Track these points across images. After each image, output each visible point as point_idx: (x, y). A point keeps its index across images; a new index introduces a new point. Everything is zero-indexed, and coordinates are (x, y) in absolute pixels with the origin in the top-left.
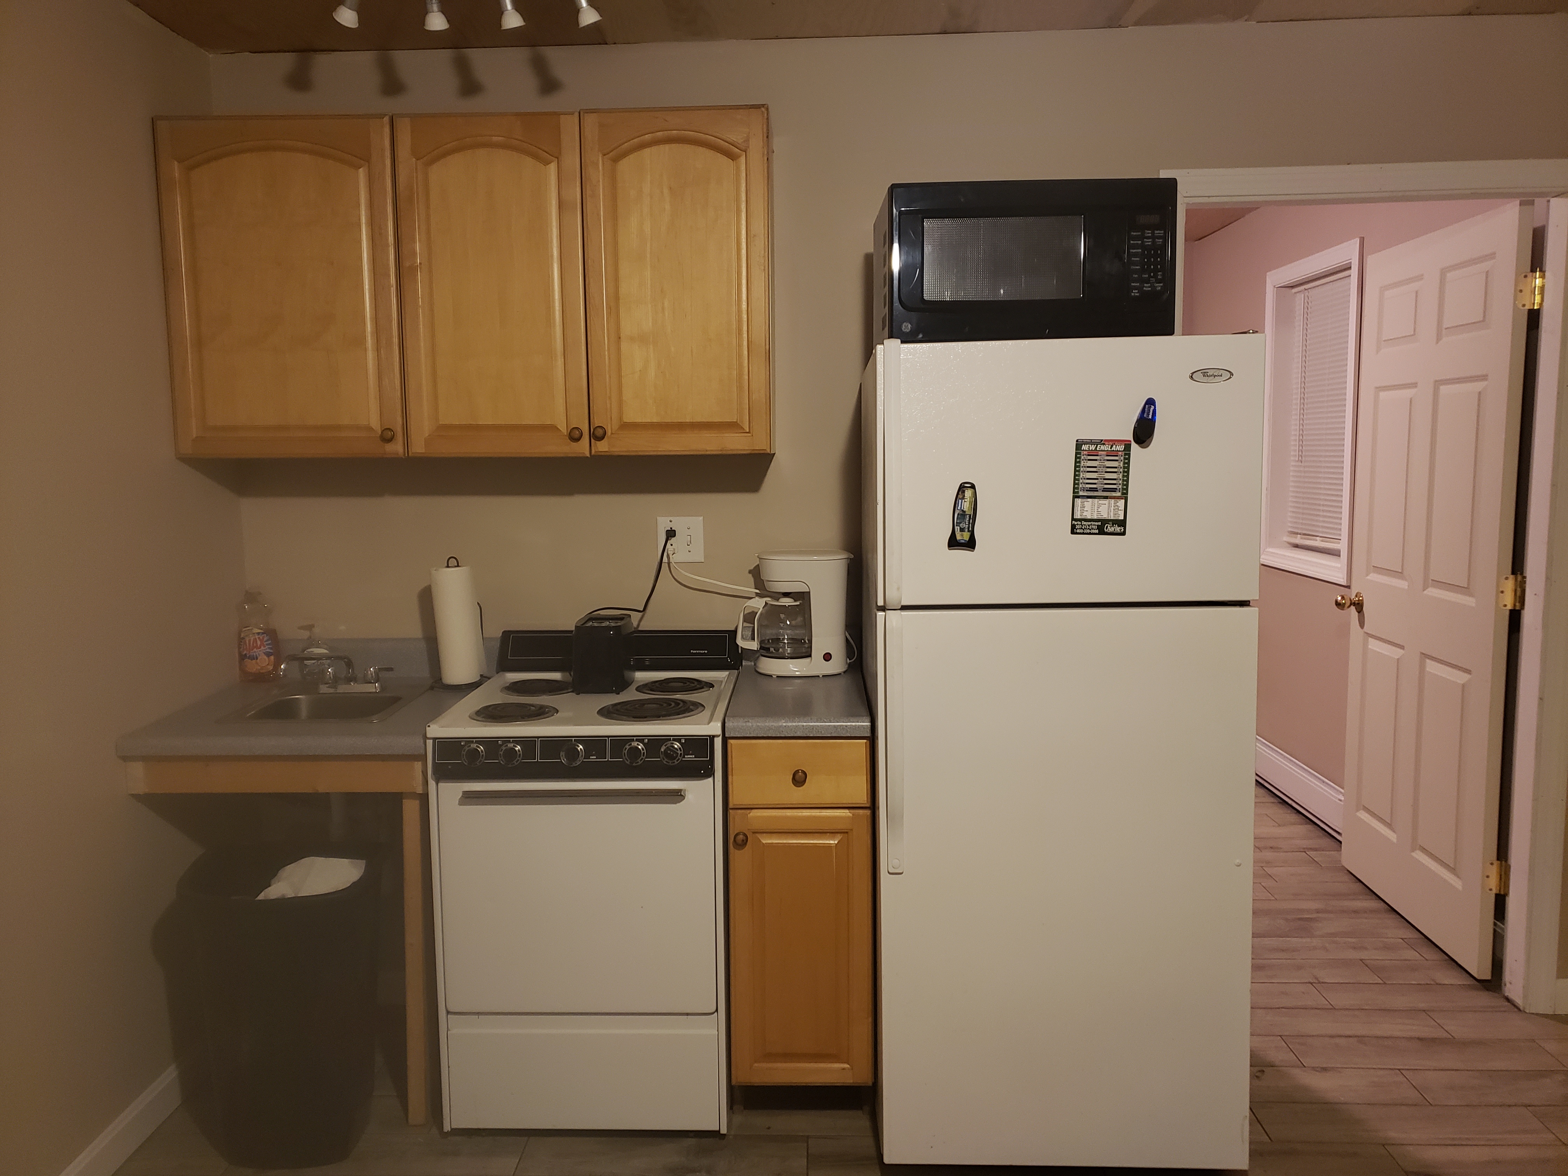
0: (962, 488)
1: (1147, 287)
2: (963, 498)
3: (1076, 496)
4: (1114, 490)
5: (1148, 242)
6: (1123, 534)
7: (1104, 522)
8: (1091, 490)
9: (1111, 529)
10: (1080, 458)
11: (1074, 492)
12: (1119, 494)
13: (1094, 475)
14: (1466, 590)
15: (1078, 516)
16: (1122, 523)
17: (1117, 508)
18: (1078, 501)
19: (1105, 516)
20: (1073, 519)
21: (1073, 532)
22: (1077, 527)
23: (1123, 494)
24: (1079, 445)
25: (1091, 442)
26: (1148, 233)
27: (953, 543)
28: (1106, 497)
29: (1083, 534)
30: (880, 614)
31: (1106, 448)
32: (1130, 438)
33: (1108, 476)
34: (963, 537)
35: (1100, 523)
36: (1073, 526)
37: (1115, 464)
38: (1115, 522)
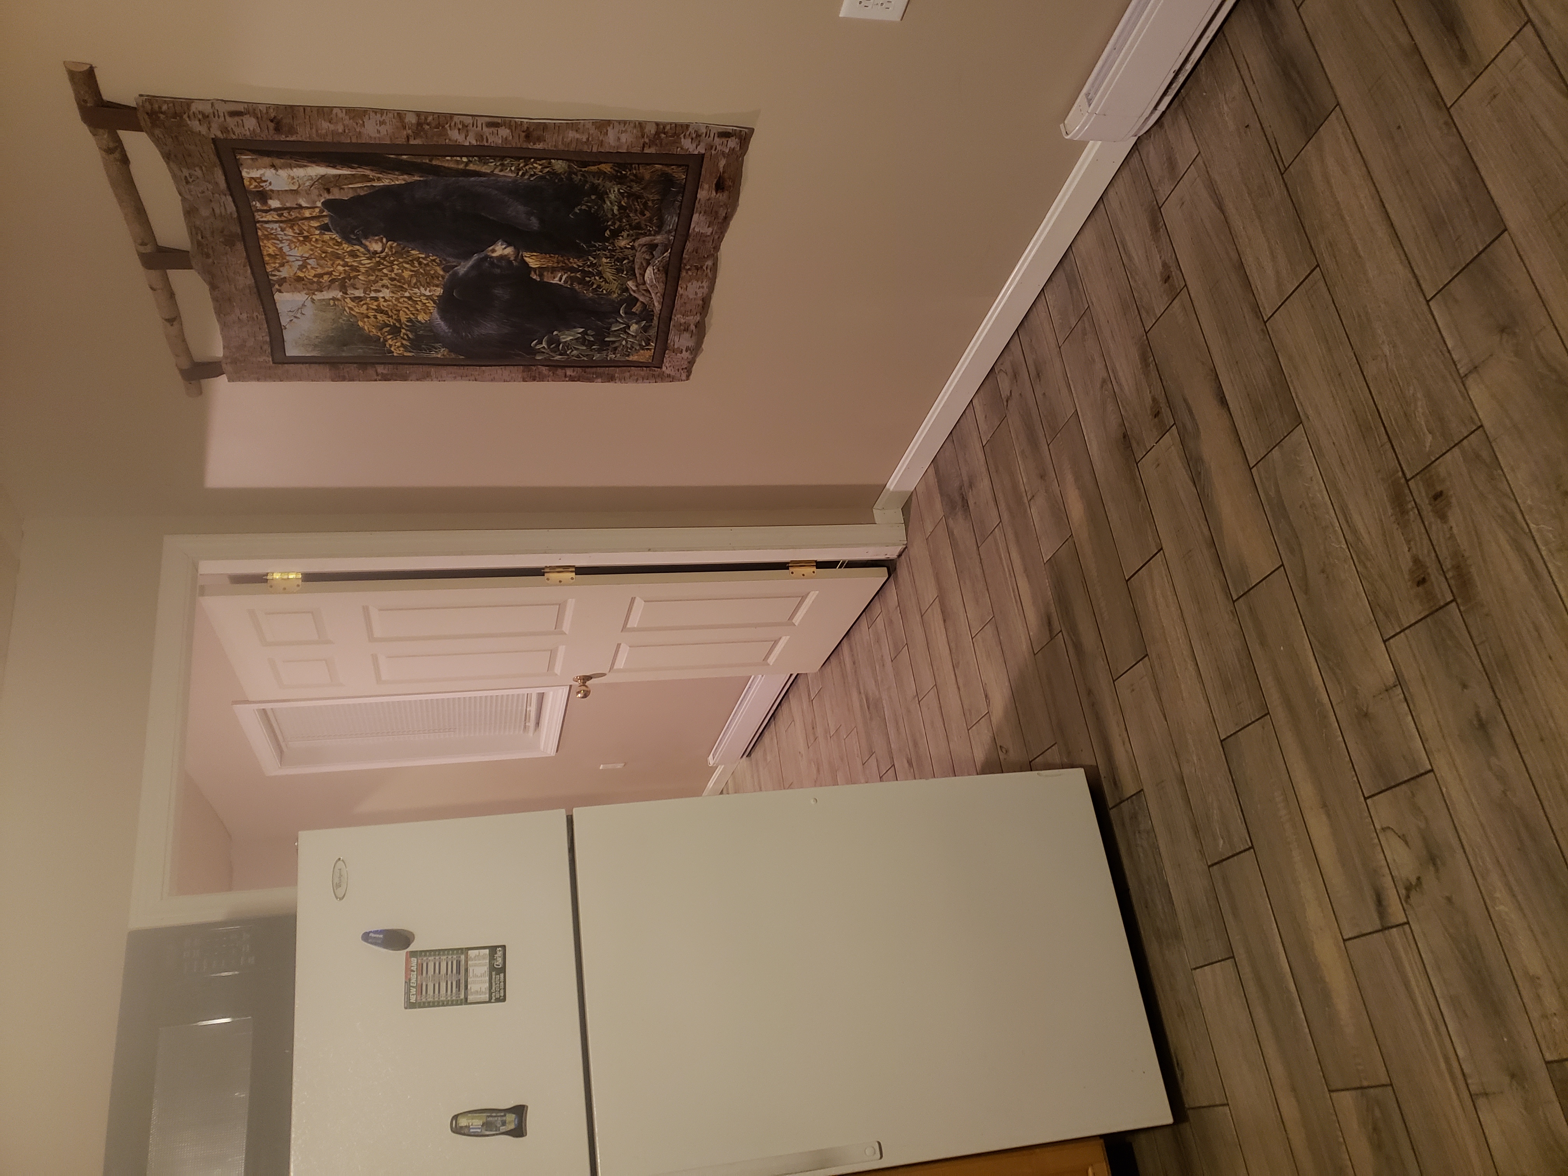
0: (457, 1130)
2: (468, 1127)
3: (466, 1001)
4: (459, 963)
6: (504, 947)
7: (492, 968)
8: (458, 987)
9: (500, 960)
10: (424, 1003)
11: (461, 1004)
12: (463, 957)
13: (443, 985)
15: (486, 997)
16: (493, 949)
17: (477, 957)
18: (471, 998)
19: (486, 968)
20: (490, 1001)
21: (504, 1000)
22: (498, 995)
23: (462, 953)
24: (410, 1005)
25: (408, 993)
27: (519, 1132)
28: (466, 970)
29: (505, 989)
31: (414, 976)
32: (403, 953)
33: (443, 971)
34: (511, 1121)
35: (494, 973)
36: (498, 1000)
37: (431, 965)
38: (492, 957)
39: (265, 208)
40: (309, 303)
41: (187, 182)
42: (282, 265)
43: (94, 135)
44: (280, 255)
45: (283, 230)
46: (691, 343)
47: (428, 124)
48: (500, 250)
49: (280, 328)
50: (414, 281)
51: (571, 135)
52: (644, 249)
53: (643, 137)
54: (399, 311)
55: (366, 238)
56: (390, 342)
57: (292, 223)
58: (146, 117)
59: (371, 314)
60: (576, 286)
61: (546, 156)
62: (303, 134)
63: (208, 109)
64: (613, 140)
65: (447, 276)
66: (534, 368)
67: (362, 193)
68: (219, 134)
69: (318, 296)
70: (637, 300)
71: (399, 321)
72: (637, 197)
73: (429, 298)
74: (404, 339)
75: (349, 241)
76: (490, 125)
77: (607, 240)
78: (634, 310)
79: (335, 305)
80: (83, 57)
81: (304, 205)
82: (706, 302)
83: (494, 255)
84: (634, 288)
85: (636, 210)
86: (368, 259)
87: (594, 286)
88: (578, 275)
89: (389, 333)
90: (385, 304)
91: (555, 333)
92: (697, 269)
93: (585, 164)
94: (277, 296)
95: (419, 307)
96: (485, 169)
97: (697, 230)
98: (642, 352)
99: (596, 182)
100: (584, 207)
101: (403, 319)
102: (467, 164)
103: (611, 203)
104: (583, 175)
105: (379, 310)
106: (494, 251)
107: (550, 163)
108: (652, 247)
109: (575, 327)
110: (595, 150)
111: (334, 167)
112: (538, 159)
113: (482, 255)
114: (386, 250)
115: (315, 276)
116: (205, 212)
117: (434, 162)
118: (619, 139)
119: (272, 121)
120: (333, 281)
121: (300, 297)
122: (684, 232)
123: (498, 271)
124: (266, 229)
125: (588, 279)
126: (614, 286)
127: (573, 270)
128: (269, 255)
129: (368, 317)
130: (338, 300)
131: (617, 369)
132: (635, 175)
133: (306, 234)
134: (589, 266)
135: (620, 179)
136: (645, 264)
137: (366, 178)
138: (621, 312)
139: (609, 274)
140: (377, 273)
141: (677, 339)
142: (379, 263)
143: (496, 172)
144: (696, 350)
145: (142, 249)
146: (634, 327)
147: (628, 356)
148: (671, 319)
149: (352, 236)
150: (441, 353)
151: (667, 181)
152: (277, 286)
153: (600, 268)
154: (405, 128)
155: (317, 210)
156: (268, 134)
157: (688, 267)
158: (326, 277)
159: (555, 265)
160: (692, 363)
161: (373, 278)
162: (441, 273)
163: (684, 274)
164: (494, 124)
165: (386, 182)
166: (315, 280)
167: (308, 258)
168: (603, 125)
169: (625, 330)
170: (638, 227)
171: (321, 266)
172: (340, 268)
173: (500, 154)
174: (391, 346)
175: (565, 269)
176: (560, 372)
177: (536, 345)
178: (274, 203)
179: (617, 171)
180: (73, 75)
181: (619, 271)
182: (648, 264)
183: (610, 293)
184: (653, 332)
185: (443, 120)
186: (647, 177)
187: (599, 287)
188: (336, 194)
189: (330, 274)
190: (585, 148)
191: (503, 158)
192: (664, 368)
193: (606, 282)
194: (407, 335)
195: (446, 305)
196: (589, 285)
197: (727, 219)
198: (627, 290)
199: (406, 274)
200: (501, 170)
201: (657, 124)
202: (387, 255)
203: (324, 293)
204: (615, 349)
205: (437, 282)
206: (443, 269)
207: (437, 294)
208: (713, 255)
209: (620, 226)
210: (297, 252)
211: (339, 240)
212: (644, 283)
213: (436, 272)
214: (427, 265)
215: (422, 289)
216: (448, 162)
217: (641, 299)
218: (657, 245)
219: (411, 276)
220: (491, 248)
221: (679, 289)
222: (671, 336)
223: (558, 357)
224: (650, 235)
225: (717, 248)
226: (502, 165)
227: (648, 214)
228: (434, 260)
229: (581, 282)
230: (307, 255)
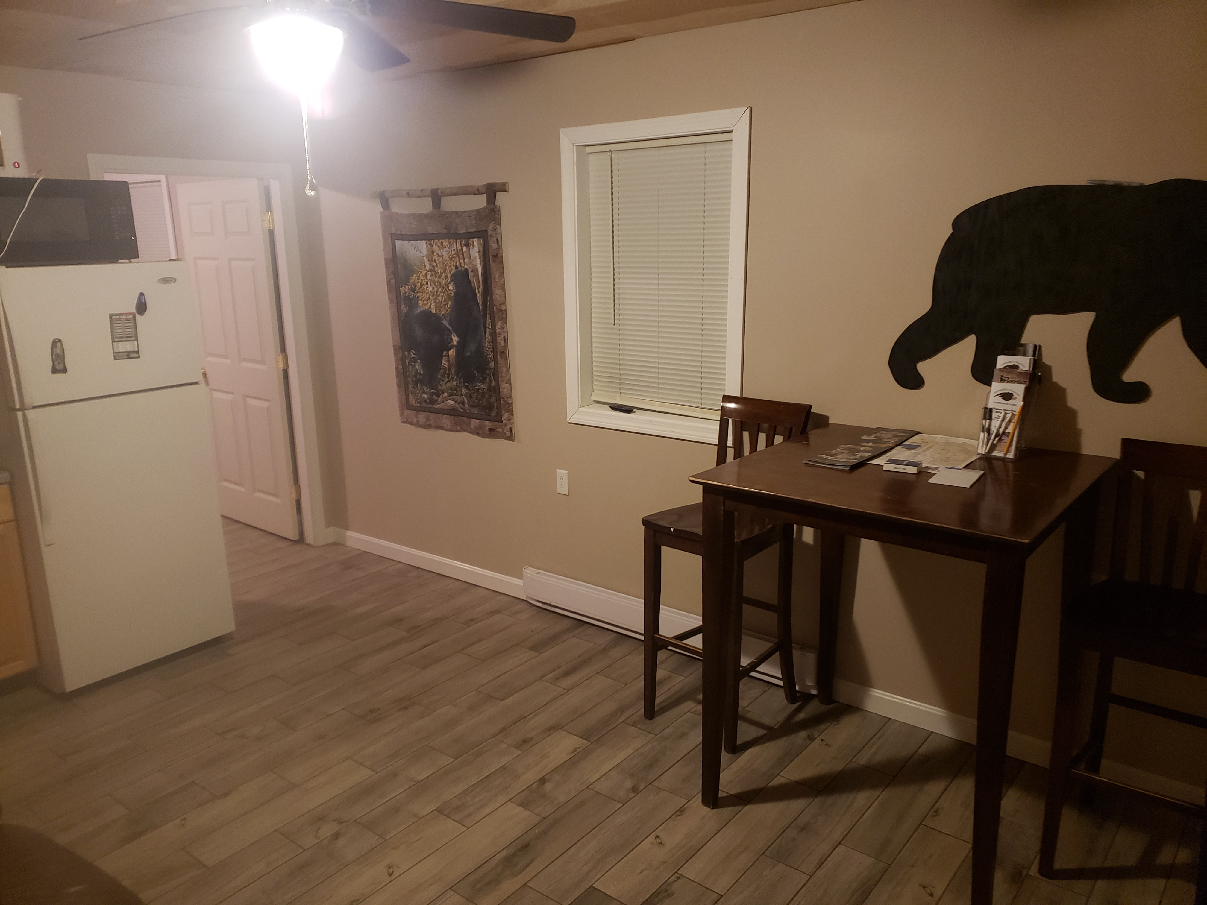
0: (54, 343)
1: (122, 235)
2: (56, 347)
3: (113, 342)
4: (131, 337)
5: (118, 212)
7: (129, 352)
8: (120, 338)
9: (133, 356)
10: (112, 322)
11: (112, 340)
12: (133, 339)
13: (121, 331)
14: (260, 362)
15: (116, 351)
16: (138, 352)
17: (134, 345)
18: (115, 344)
19: (129, 350)
20: (114, 353)
21: (115, 359)
22: (117, 356)
23: (135, 339)
24: (111, 316)
25: (116, 315)
26: (119, 208)
27: (55, 371)
28: (128, 341)
29: (120, 359)
30: (20, 414)
31: (124, 317)
32: (135, 311)
33: (127, 330)
34: (59, 367)
35: (127, 353)
36: (114, 356)
37: (129, 324)
38: (134, 352)
39: (462, 245)
40: (422, 255)
41: (469, 216)
42: (438, 246)
43: (484, 185)
44: (442, 247)
45: (454, 250)
46: (421, 422)
47: (502, 314)
48: (455, 339)
49: (409, 240)
50: (437, 301)
51: (504, 370)
52: (462, 400)
53: (507, 398)
54: (422, 293)
55: (454, 284)
56: (407, 287)
57: (457, 254)
58: (492, 208)
59: (419, 280)
60: (442, 371)
61: (495, 359)
62: (493, 266)
63: (498, 231)
64: (504, 386)
67: (472, 285)
68: (489, 234)
69: (426, 260)
70: (439, 397)
71: (418, 292)
72: (483, 396)
73: (430, 306)
74: (409, 293)
75: (451, 277)
76: (504, 338)
77: (464, 384)
78: (434, 396)
79: (422, 266)
80: (511, 188)
81: (465, 261)
82: (441, 428)
83: (452, 336)
84: (444, 396)
85: (478, 396)
86: (445, 283)
87: (443, 379)
88: (447, 372)
89: (411, 287)
90: (425, 287)
91: (419, 361)
92: (455, 423)
93: (494, 375)
94: (424, 242)
95: (425, 302)
96: (487, 335)
97: (472, 422)
98: (414, 400)
99: (487, 379)
100: (476, 374)
101: (418, 294)
102: (489, 328)
103: (480, 385)
104: (489, 374)
105: (422, 285)
106: (454, 336)
107: (493, 361)
108: (463, 403)
109: (423, 370)
110: (499, 379)
111: (482, 275)
112: (493, 355)
113: (452, 332)
114: (450, 291)
115: (435, 260)
116: (458, 220)
117: (488, 315)
118: (505, 388)
119: (496, 254)
120: (433, 266)
121: (425, 252)
122: (471, 416)
123: (446, 337)
124: (453, 243)
125: (446, 376)
126: (444, 387)
127: (449, 370)
128: (442, 242)
129: (418, 279)
130: (425, 268)
131: (404, 389)
132: (491, 395)
133: (453, 259)
134: (452, 376)
135: (489, 389)
136: (455, 400)
137: (479, 288)
138: (432, 390)
139: (449, 385)
140: (439, 286)
141: (422, 416)
142: (444, 287)
143: (487, 340)
144: (418, 425)
145: (439, 191)
146: (426, 396)
147: (411, 394)
148: (431, 412)
149: (454, 278)
150: (404, 309)
151: (490, 408)
152: (428, 243)
153: (451, 381)
154: (500, 305)
155: (463, 266)
156: (492, 253)
157: (456, 419)
158: (435, 264)
159: (451, 362)
160: (411, 423)
161: (436, 283)
162: (442, 313)
163: (453, 417)
164: (505, 340)
165: (478, 295)
166: (433, 259)
167: (442, 258)
168: (509, 382)
169: (424, 392)
170: (471, 397)
171: (440, 262)
172: (439, 271)
173: (494, 341)
174: (405, 287)
175: (449, 366)
176: (400, 362)
177: (412, 352)
178: (464, 249)
179: (492, 388)
180: (504, 184)
181: (451, 389)
182: (456, 402)
183: (441, 385)
184: (424, 405)
185: (504, 320)
186: (491, 400)
187: (443, 381)
188: (471, 274)
189: (437, 266)
190: (500, 375)
191: (492, 342)
192: (407, 411)
193: (446, 384)
194: (411, 295)
195: (427, 314)
196: (444, 376)
197: (478, 434)
198: (443, 393)
199: (440, 298)
200: (488, 342)
201: (512, 403)
202: (447, 291)
203: (428, 262)
204: (414, 388)
205: (438, 311)
206: (443, 315)
207: (432, 311)
208: (462, 429)
209: (470, 389)
210: (445, 253)
211: (452, 272)
212: (447, 400)
213: (442, 311)
214: (445, 308)
215: (434, 304)
216: (489, 321)
217: (439, 399)
218: (464, 405)
219: (439, 300)
220: (455, 335)
221: (446, 416)
222: (424, 413)
223: (407, 362)
224: (468, 402)
225: (465, 431)
226: (490, 342)
227: (476, 401)
228: (447, 310)
229: (445, 373)
230: (444, 258)
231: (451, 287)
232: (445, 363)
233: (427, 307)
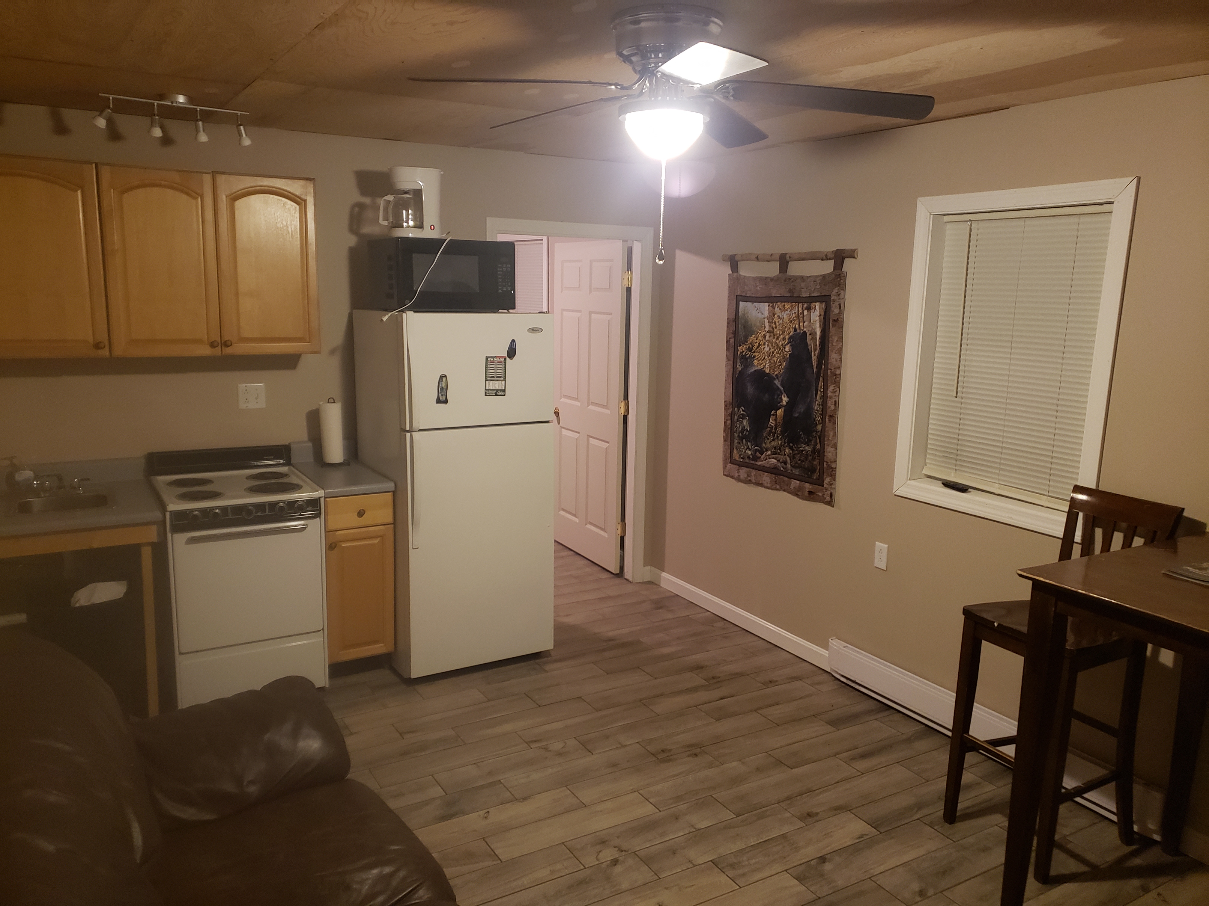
0: (441, 377)
1: (505, 289)
2: (442, 381)
3: (486, 380)
4: (501, 377)
5: (505, 269)
6: (505, 395)
7: (497, 390)
8: (492, 377)
9: (500, 394)
10: (487, 364)
11: (485, 378)
12: (502, 379)
13: (493, 371)
14: (606, 407)
15: (487, 388)
16: (504, 391)
17: (502, 384)
18: (487, 382)
19: (497, 388)
20: (485, 390)
21: (486, 395)
23: (504, 379)
24: (487, 358)
25: (491, 357)
26: (505, 265)
27: (439, 401)
28: (497, 380)
29: (490, 396)
30: (408, 435)
31: (497, 359)
32: (506, 355)
33: (498, 371)
34: (442, 398)
35: (495, 391)
36: (486, 393)
37: (501, 366)
38: (501, 390)
39: (804, 308)
40: (763, 316)
41: (814, 281)
42: (780, 309)
43: (833, 252)
44: (783, 310)
45: (795, 313)
46: (742, 477)
47: (836, 378)
48: (785, 399)
49: (753, 302)
50: (772, 361)
51: (831, 434)
52: (784, 459)
53: (831, 462)
54: (759, 352)
55: (791, 345)
56: (745, 346)
57: (798, 317)
58: (838, 274)
59: (758, 341)
60: (769, 429)
61: (823, 422)
62: (832, 330)
63: (842, 296)
64: (829, 450)
65: (774, 376)
66: (731, 406)
67: (809, 347)
68: (832, 298)
69: (766, 321)
70: (762, 455)
71: (754, 352)
72: (806, 458)
73: (765, 366)
74: (746, 353)
75: (789, 338)
76: (835, 402)
77: (789, 444)
78: (757, 453)
79: (762, 327)
80: (860, 255)
81: (805, 324)
82: (761, 485)
83: (783, 396)
84: (767, 454)
85: (801, 457)
86: (782, 345)
87: (768, 437)
88: (773, 431)
89: (749, 347)
90: (762, 348)
91: (747, 418)
92: (776, 482)
93: (820, 438)
94: (767, 304)
95: (760, 361)
96: (818, 398)
97: (792, 482)
98: (738, 455)
99: (813, 442)
100: (802, 436)
101: (755, 354)
102: (820, 391)
103: (804, 447)
104: (815, 436)
105: (759, 345)
106: (784, 397)
107: (820, 424)
108: (785, 463)
109: (750, 426)
110: (825, 442)
111: (820, 339)
112: (822, 419)
113: (783, 391)
114: (786, 353)
115: (775, 322)
116: (803, 285)
117: (821, 378)
118: (830, 452)
119: (837, 319)
120: (773, 328)
121: (766, 314)
122: (791, 477)
123: (776, 397)
124: (795, 306)
125: (772, 434)
127: (776, 429)
128: (784, 305)
129: (756, 340)
130: (765, 329)
131: (730, 443)
132: (815, 458)
133: (793, 322)
134: (777, 435)
135: (814, 451)
136: (778, 459)
137: (815, 350)
138: (756, 448)
139: (773, 443)
140: (776, 347)
141: (744, 471)
142: (780, 349)
143: (817, 402)
144: (739, 479)
145: (788, 256)
146: (750, 452)
147: (736, 449)
148: (753, 469)
149: (792, 340)
150: (739, 368)
151: (813, 471)
152: (771, 305)
153: (776, 440)
154: (834, 369)
155: (803, 328)
156: (832, 317)
157: (776, 478)
158: (774, 326)
159: (778, 421)
160: (732, 477)
161: (774, 345)
162: (775, 373)
163: (774, 476)
164: (836, 403)
165: (813, 358)
166: (774, 321)
167: (783, 320)
168: (835, 446)
169: (748, 448)
170: (794, 458)
171: (780, 324)
172: (778, 333)
173: (824, 404)
174: (743, 346)
175: (776, 425)
176: (729, 418)
177: (742, 409)
178: (806, 312)
179: (817, 451)
180: (854, 251)
181: (775, 448)
182: (778, 461)
183: (765, 443)
184: (747, 460)
185: (837, 384)
186: (815, 463)
187: (768, 439)
188: (809, 337)
189: (776, 328)
190: (826, 439)
191: (822, 405)
192: (730, 464)
193: (770, 442)
194: (748, 354)
195: (761, 373)
196: (769, 435)
197: (797, 495)
198: (767, 451)
199: (775, 359)
200: (818, 404)
201: (836, 468)
202: (783, 353)
203: (768, 324)
204: (739, 443)
205: (771, 371)
206: (776, 375)
207: (766, 370)
208: (781, 489)
209: (794, 450)
210: (785, 316)
211: (790, 334)
212: (770, 458)
213: (776, 371)
214: (779, 368)
215: (768, 364)
216: (821, 383)
217: (762, 457)
218: (786, 465)
219: (774, 361)
220: (786, 395)
221: (767, 473)
222: (745, 468)
223: (736, 418)
224: (790, 463)
225: (784, 491)
226: (820, 405)
227: (799, 462)
228: (781, 371)
229: (770, 432)
230: (784, 320)
231: (787, 349)
232: (772, 422)
233: (762, 367)
